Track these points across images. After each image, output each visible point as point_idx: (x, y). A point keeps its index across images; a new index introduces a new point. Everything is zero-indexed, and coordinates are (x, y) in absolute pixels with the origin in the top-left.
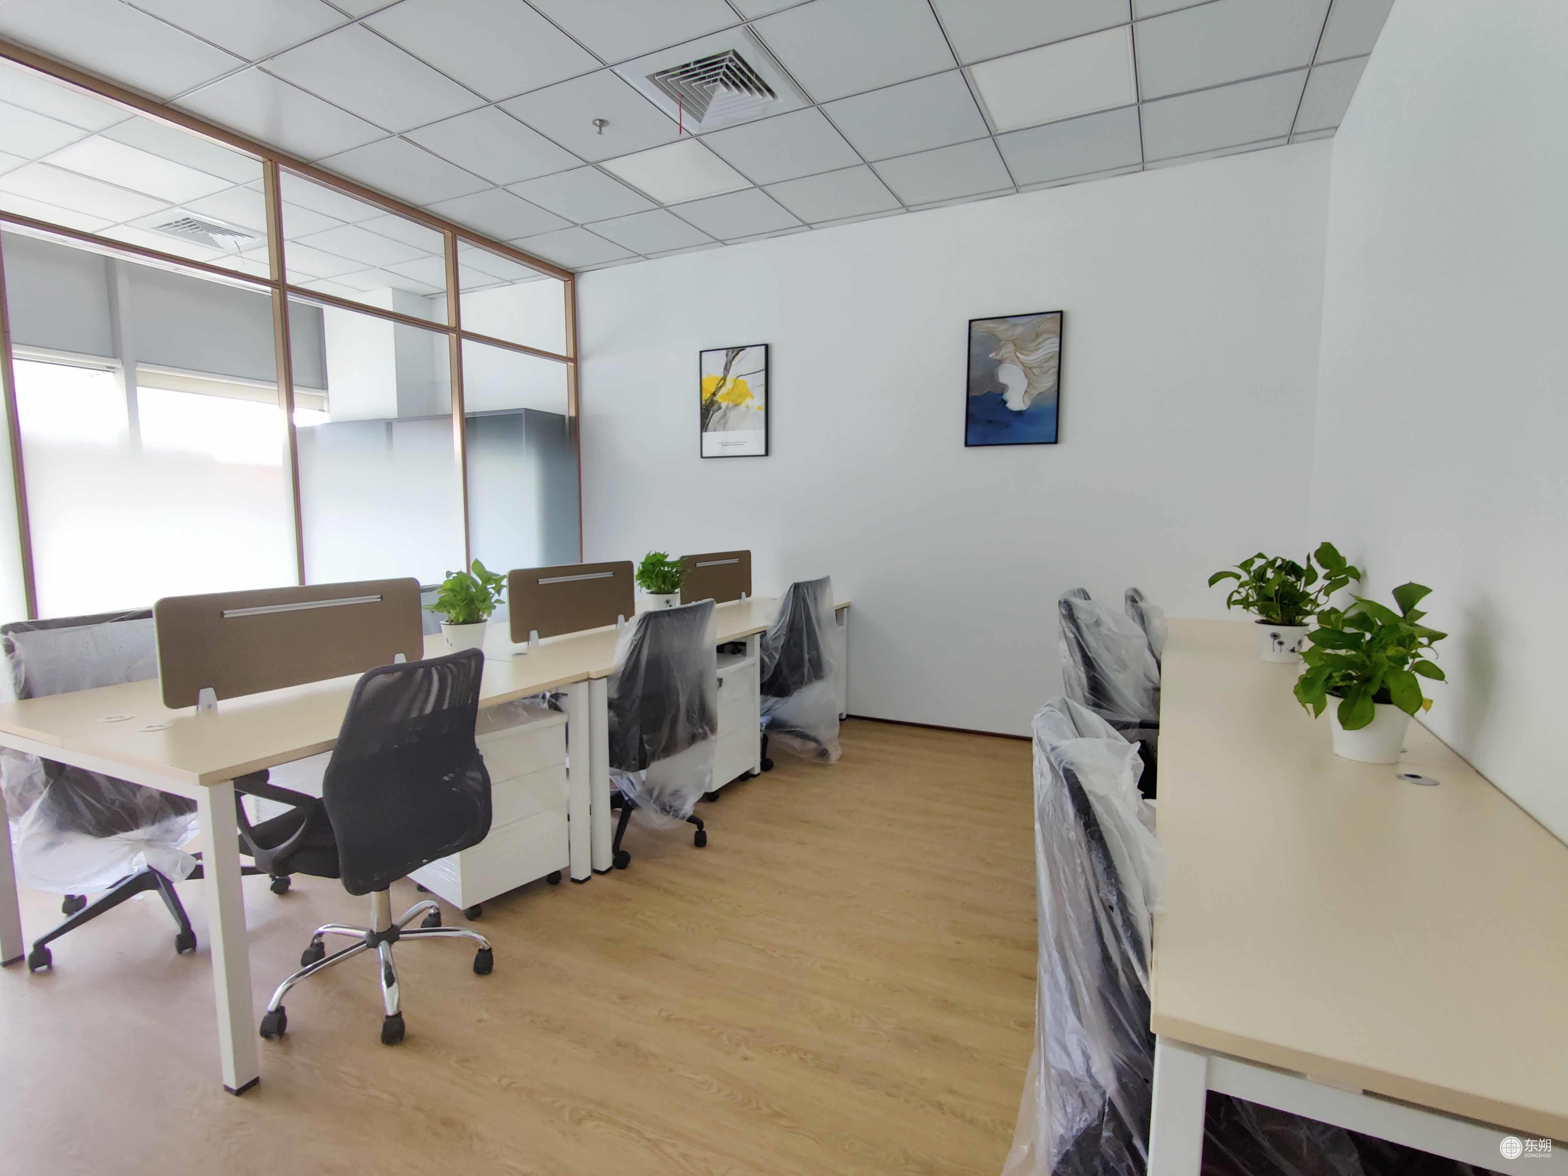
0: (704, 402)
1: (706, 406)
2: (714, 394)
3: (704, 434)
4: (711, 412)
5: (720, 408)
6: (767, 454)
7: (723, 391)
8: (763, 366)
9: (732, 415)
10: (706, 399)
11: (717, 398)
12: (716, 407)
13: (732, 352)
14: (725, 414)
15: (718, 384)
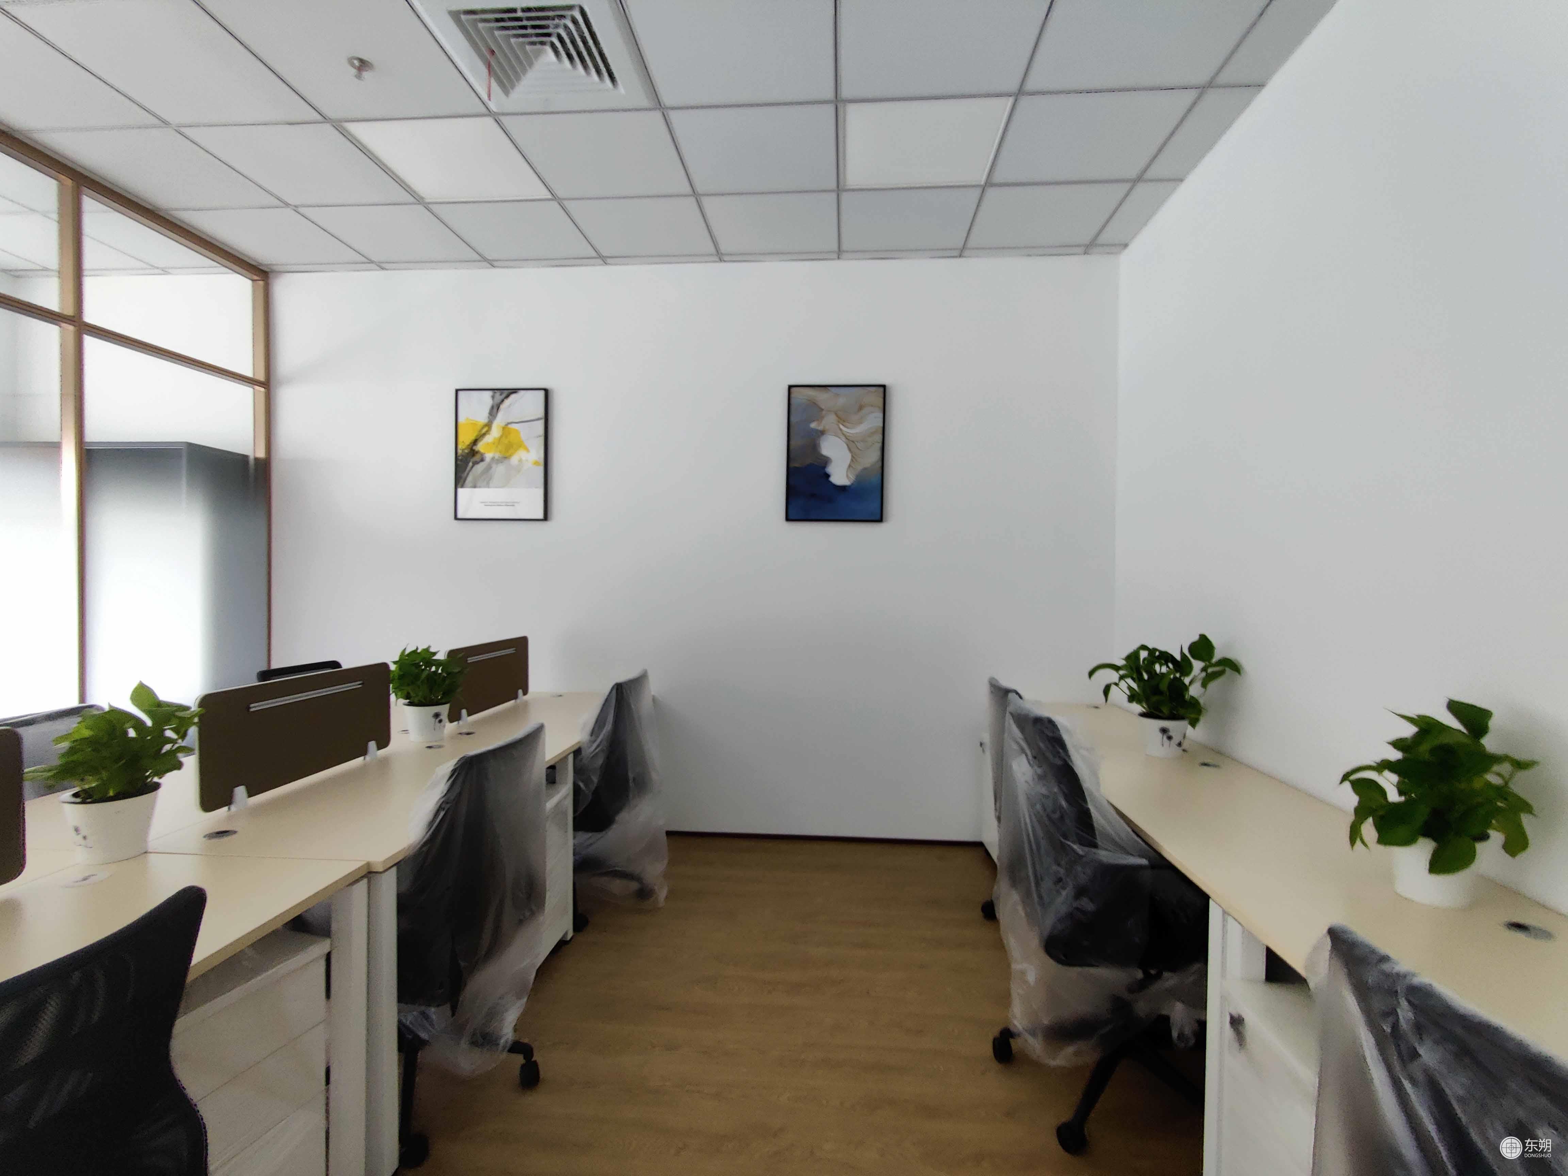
0: (460, 452)
1: (463, 456)
2: (475, 442)
3: (460, 490)
4: (471, 464)
5: (482, 460)
6: (546, 518)
7: (488, 439)
8: (541, 413)
9: (499, 470)
10: (464, 447)
11: (480, 447)
12: (477, 458)
13: (501, 395)
14: (489, 468)
15: (480, 431)
